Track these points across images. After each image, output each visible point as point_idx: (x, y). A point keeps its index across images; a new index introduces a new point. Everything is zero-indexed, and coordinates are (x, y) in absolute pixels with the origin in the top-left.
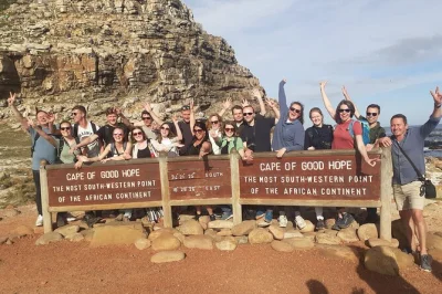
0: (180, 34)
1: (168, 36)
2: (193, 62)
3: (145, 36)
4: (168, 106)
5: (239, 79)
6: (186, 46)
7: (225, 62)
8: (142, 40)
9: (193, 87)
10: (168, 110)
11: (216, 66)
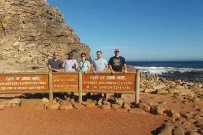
0: (34, 5)
1: (27, 5)
2: (41, 20)
3: (14, 4)
4: (27, 44)
5: (66, 31)
6: (38, 11)
7: (59, 21)
8: (13, 6)
9: (41, 34)
10: (27, 46)
11: (53, 24)
